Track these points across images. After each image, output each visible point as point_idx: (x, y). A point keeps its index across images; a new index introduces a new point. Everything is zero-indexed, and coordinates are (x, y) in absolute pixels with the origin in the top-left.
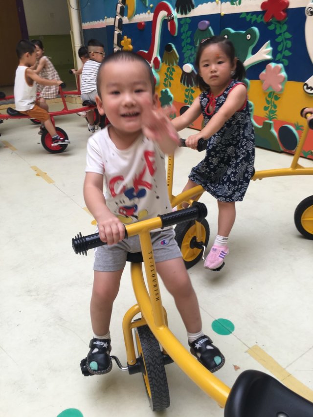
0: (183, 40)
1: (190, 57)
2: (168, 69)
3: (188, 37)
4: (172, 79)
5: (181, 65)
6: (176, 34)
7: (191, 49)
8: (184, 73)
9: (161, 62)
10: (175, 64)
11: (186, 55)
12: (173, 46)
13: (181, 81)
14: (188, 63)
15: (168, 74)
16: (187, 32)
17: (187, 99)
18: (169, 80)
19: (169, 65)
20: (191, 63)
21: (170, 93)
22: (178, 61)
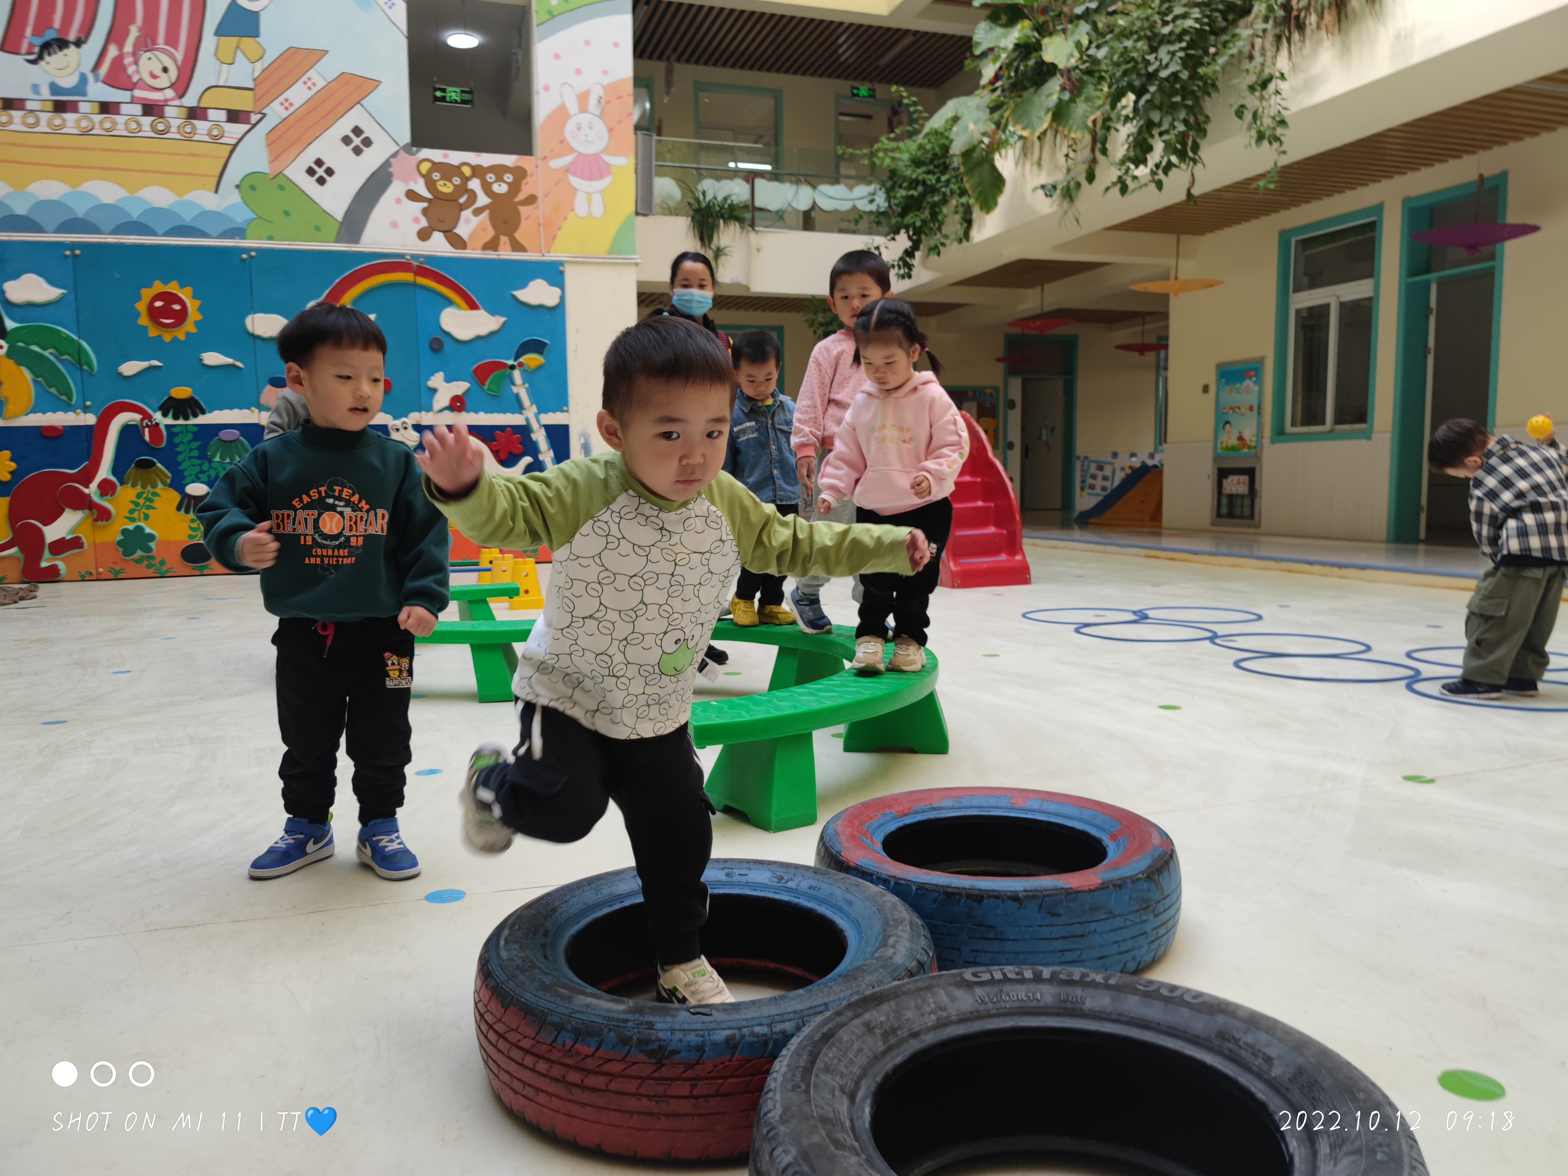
0: (181, 453)
1: (200, 475)
2: (139, 496)
3: (191, 450)
4: (149, 507)
5: (178, 484)
6: (163, 445)
7: (201, 465)
8: (186, 497)
9: (118, 484)
10: (160, 486)
11: (186, 473)
12: (155, 460)
13: (179, 508)
14: (194, 482)
15: (141, 501)
16: (189, 442)
17: (194, 534)
18: (144, 510)
19: (144, 487)
20: (203, 482)
21: (148, 530)
22: (169, 481)
